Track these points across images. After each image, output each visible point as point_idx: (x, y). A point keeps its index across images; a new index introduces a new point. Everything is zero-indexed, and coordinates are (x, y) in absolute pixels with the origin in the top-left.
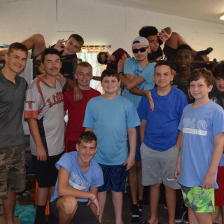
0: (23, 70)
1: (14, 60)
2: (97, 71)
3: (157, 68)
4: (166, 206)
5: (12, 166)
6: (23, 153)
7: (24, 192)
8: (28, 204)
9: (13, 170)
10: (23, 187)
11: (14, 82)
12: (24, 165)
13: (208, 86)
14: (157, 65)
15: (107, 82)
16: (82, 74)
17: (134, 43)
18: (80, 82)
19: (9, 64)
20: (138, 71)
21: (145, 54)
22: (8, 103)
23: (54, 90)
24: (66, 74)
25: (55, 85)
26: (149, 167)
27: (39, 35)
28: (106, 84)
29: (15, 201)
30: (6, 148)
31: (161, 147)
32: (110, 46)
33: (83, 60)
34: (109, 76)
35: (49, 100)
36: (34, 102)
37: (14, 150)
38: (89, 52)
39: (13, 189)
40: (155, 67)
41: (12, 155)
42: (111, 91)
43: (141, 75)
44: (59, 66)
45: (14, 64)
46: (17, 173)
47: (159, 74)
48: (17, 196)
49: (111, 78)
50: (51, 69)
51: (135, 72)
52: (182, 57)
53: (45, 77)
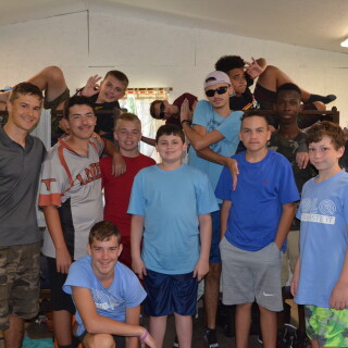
0: (36, 125)
1: (21, 111)
2: (151, 128)
3: (246, 120)
4: (261, 339)
5: (18, 277)
6: (34, 257)
7: (37, 318)
8: (44, 337)
9: (18, 283)
10: (34, 310)
11: (23, 145)
12: (36, 275)
13: (337, 149)
14: (244, 116)
15: (165, 143)
16: (124, 131)
17: (207, 81)
18: (122, 144)
19: (13, 116)
20: (214, 122)
21: (225, 97)
22: (12, 178)
23: (86, 160)
24: (103, 133)
25: (88, 153)
26: (234, 276)
27: (55, 68)
28: (164, 148)
29: (23, 332)
30: (9, 248)
31: (251, 244)
32: (171, 89)
33: (130, 111)
34: (169, 134)
35: (78, 177)
36: (54, 180)
37: (20, 251)
38: (138, 98)
39: (18, 313)
40: (242, 119)
41: (18, 260)
42: (171, 157)
43: (218, 128)
44: (92, 122)
45: (21, 116)
46: (26, 289)
47: (249, 130)
48: (27, 325)
49: (170, 138)
50: (80, 128)
51: (209, 124)
52: (285, 102)
53: (72, 140)
